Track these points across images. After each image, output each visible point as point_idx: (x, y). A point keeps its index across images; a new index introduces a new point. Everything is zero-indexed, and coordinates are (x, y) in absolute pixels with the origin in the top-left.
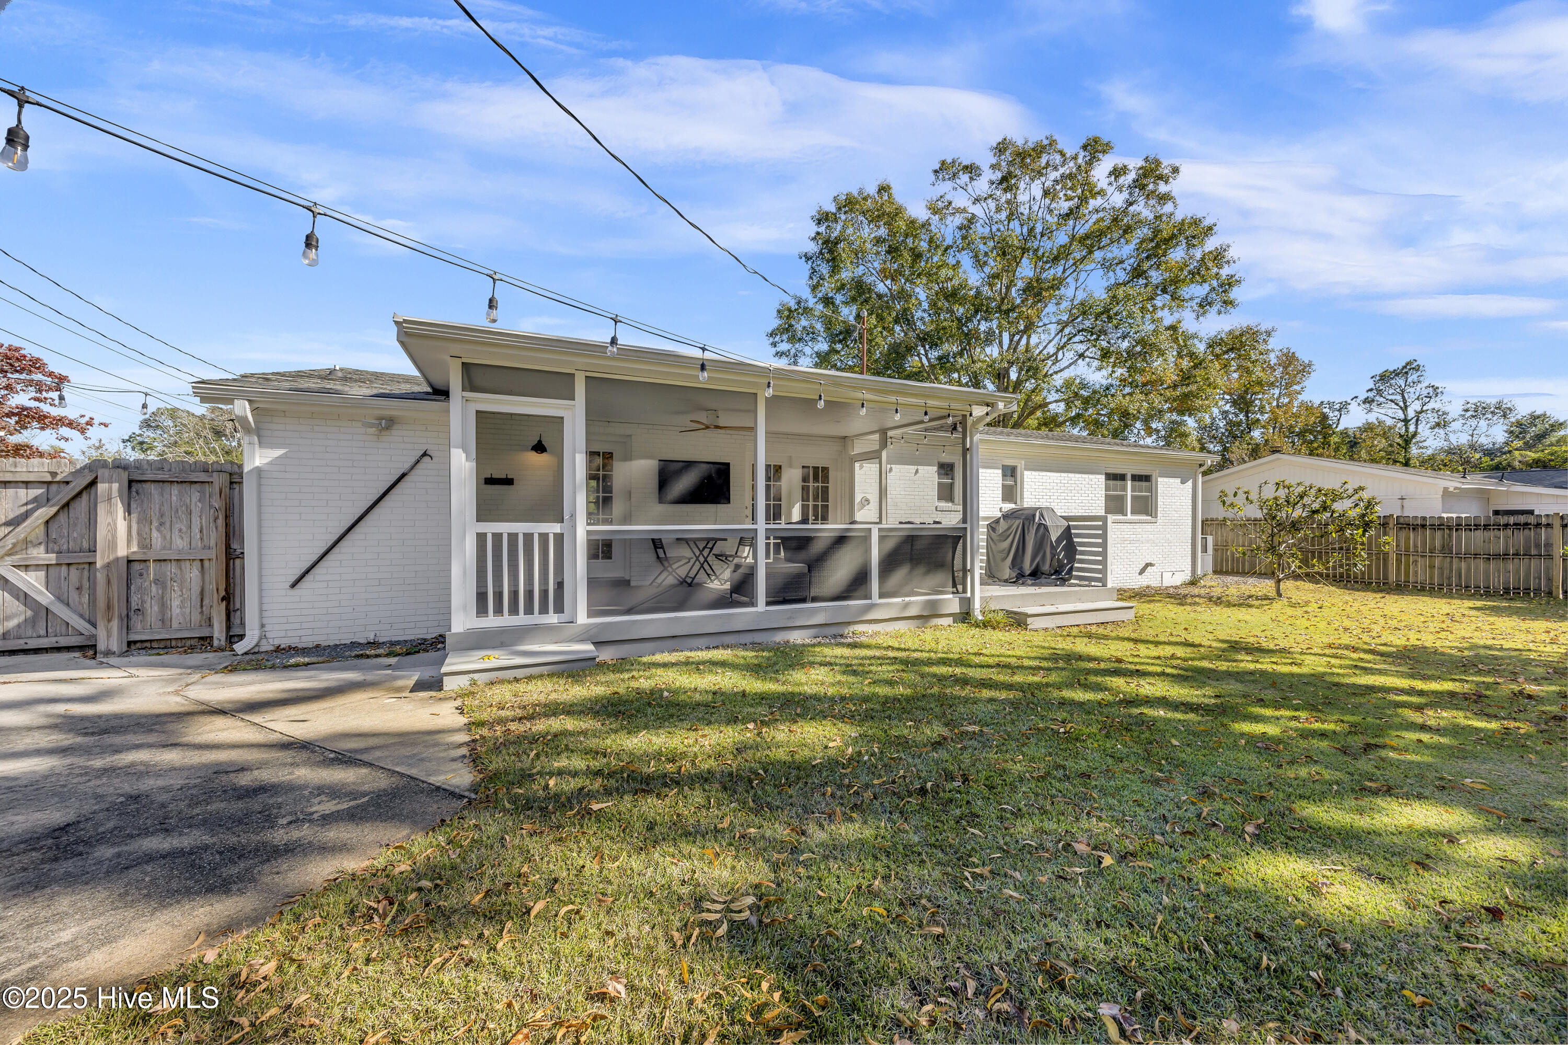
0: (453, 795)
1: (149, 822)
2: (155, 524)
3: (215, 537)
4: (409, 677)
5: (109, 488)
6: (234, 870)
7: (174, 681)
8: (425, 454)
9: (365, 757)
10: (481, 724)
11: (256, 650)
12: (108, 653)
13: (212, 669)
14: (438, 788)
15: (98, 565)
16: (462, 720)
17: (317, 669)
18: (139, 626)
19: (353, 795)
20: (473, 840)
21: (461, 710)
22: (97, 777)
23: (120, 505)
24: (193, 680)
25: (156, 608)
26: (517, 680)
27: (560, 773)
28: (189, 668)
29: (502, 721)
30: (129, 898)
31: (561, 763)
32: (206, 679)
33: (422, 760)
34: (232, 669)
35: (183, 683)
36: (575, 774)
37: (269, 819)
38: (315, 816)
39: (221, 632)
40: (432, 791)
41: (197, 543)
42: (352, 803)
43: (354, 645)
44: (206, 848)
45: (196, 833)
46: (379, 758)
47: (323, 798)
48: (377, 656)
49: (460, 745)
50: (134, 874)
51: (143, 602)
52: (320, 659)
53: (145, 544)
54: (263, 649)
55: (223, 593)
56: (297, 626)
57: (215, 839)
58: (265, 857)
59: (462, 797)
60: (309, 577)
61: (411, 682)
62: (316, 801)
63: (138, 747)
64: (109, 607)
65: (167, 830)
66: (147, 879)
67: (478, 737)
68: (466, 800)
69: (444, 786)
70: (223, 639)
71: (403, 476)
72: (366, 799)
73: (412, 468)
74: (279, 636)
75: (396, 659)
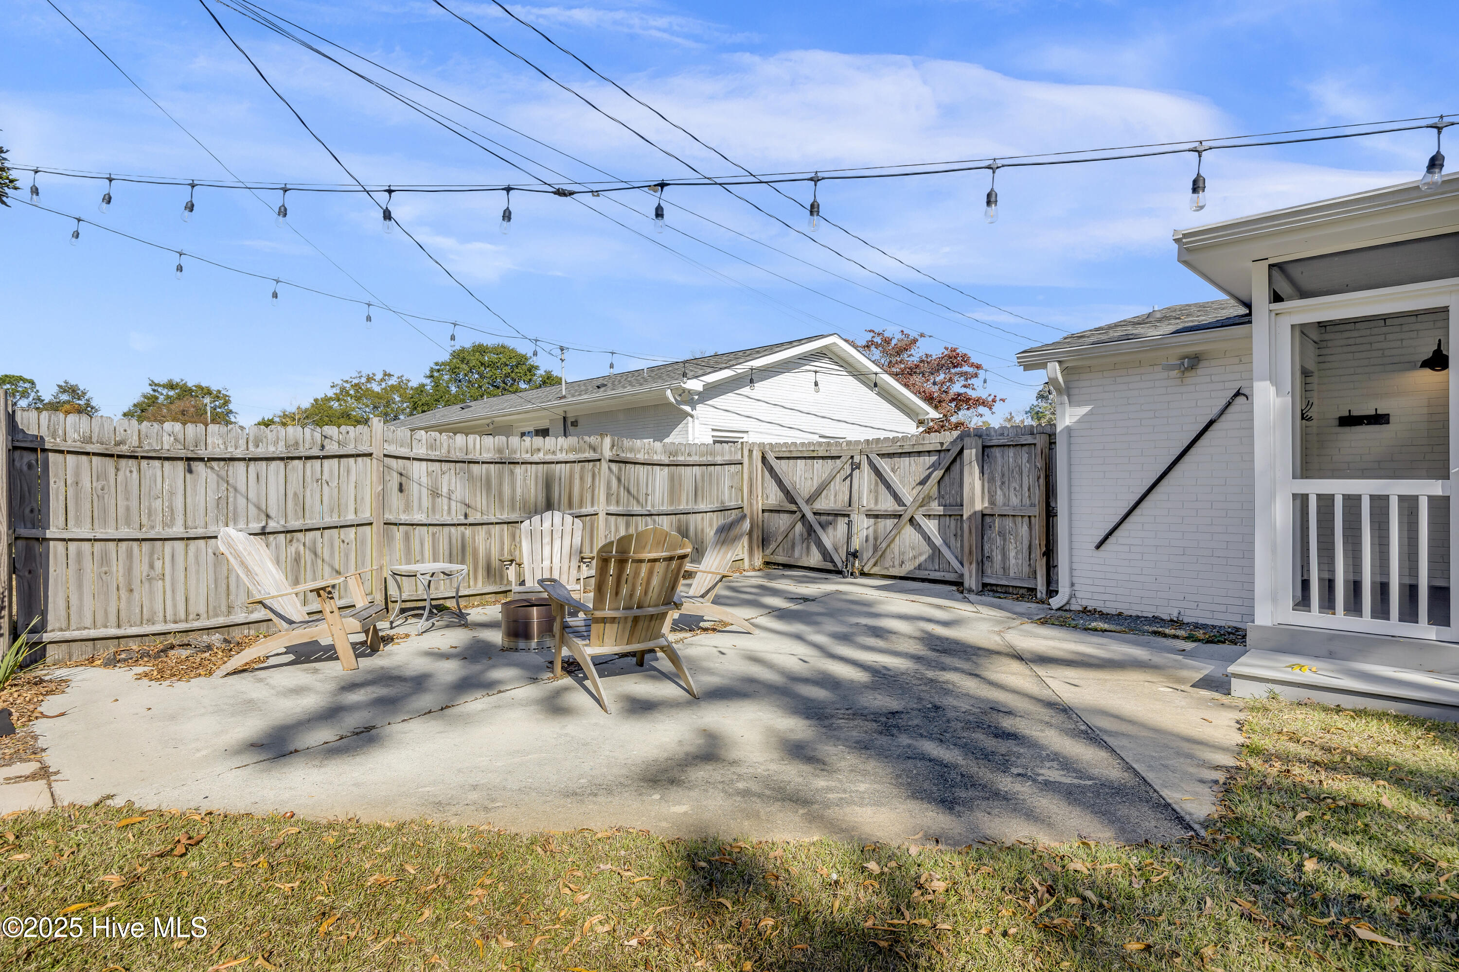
0: (1180, 820)
1: (936, 729)
2: (998, 483)
3: (1038, 494)
4: (1197, 669)
5: (971, 454)
6: (963, 794)
7: (1002, 622)
8: (1238, 394)
9: (1110, 741)
10: (1254, 751)
11: (1067, 607)
12: (970, 591)
13: (1029, 617)
14: (1167, 805)
15: (965, 517)
16: (1239, 739)
17: (1111, 637)
18: (989, 572)
19: (1081, 774)
20: (1166, 880)
21: (1240, 726)
22: (926, 684)
23: (977, 467)
24: (1013, 625)
25: (999, 557)
26: (1338, 710)
27: (1331, 860)
28: (1015, 613)
29: (1286, 758)
30: (900, 780)
31: (1344, 847)
32: (1023, 627)
33: (1166, 766)
34: (1044, 622)
35: (1007, 625)
36: (1354, 872)
37: (1004, 765)
38: (1040, 778)
39: (1043, 585)
40: (1158, 805)
41: (1027, 501)
42: (1076, 781)
43: (1156, 620)
44: (956, 766)
45: (956, 752)
46: (1123, 747)
47: (1055, 764)
48: (1175, 637)
49: (1217, 768)
50: (910, 764)
51: (992, 551)
52: (1118, 628)
53: (992, 503)
54: (1073, 608)
55: (1044, 549)
56: (1102, 590)
57: (963, 763)
58: (987, 795)
59: (1188, 827)
60: (1111, 539)
61: (1197, 676)
62: (1048, 764)
63: (956, 669)
64: (970, 553)
65: (941, 741)
66: (915, 772)
67: (1243, 765)
68: (1191, 833)
69: (1175, 806)
70: (1044, 592)
71: (1211, 423)
72: (1090, 783)
73: (1222, 412)
74: (1086, 598)
75: (1194, 645)
